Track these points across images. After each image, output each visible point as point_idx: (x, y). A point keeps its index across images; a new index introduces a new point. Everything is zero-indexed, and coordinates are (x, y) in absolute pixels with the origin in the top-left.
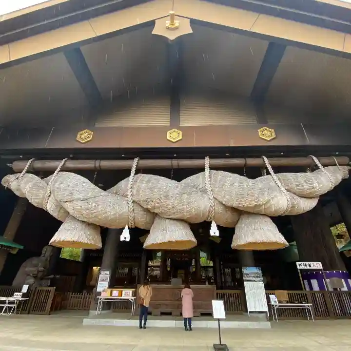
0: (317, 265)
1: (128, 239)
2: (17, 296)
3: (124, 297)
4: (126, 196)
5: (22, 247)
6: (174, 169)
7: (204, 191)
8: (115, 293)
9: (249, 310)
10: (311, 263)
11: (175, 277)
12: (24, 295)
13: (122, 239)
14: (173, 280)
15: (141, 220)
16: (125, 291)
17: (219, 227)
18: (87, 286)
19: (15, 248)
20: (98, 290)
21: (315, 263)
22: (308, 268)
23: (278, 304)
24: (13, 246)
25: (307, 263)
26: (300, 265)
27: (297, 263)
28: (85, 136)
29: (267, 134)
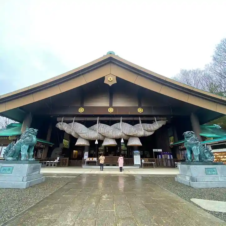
0: (160, 150)
1: (97, 143)
2: (56, 161)
3: (94, 160)
4: (96, 131)
5: (54, 144)
6: (111, 121)
7: (119, 129)
8: (91, 159)
9: (135, 164)
10: (158, 150)
11: (110, 154)
12: (59, 160)
13: (96, 143)
14: (110, 155)
15: (101, 138)
16: (94, 159)
17: (124, 140)
18: (81, 157)
19: (51, 145)
20: (85, 158)
23: (144, 162)
24: (51, 144)
25: (157, 150)
26: (154, 150)
27: (153, 149)
28: (81, 110)
29: (140, 111)
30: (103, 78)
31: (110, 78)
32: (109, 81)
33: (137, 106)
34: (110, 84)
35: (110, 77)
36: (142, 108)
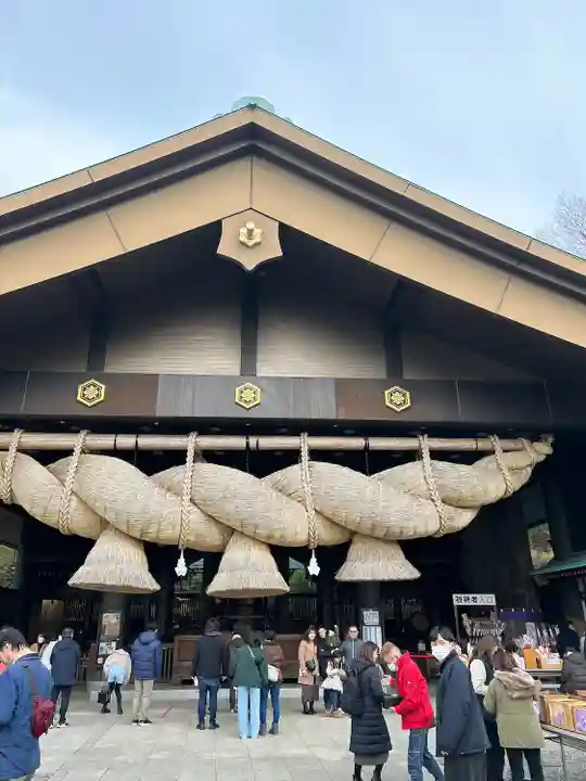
0: (488, 600)
10: (478, 596)
21: (485, 596)
22: (472, 604)
25: (471, 596)
26: (459, 600)
27: (454, 596)
28: (91, 392)
29: (397, 400)
30: (213, 231)
31: (250, 232)
32: (243, 244)
33: (382, 374)
34: (250, 263)
35: (251, 225)
36: (406, 385)
